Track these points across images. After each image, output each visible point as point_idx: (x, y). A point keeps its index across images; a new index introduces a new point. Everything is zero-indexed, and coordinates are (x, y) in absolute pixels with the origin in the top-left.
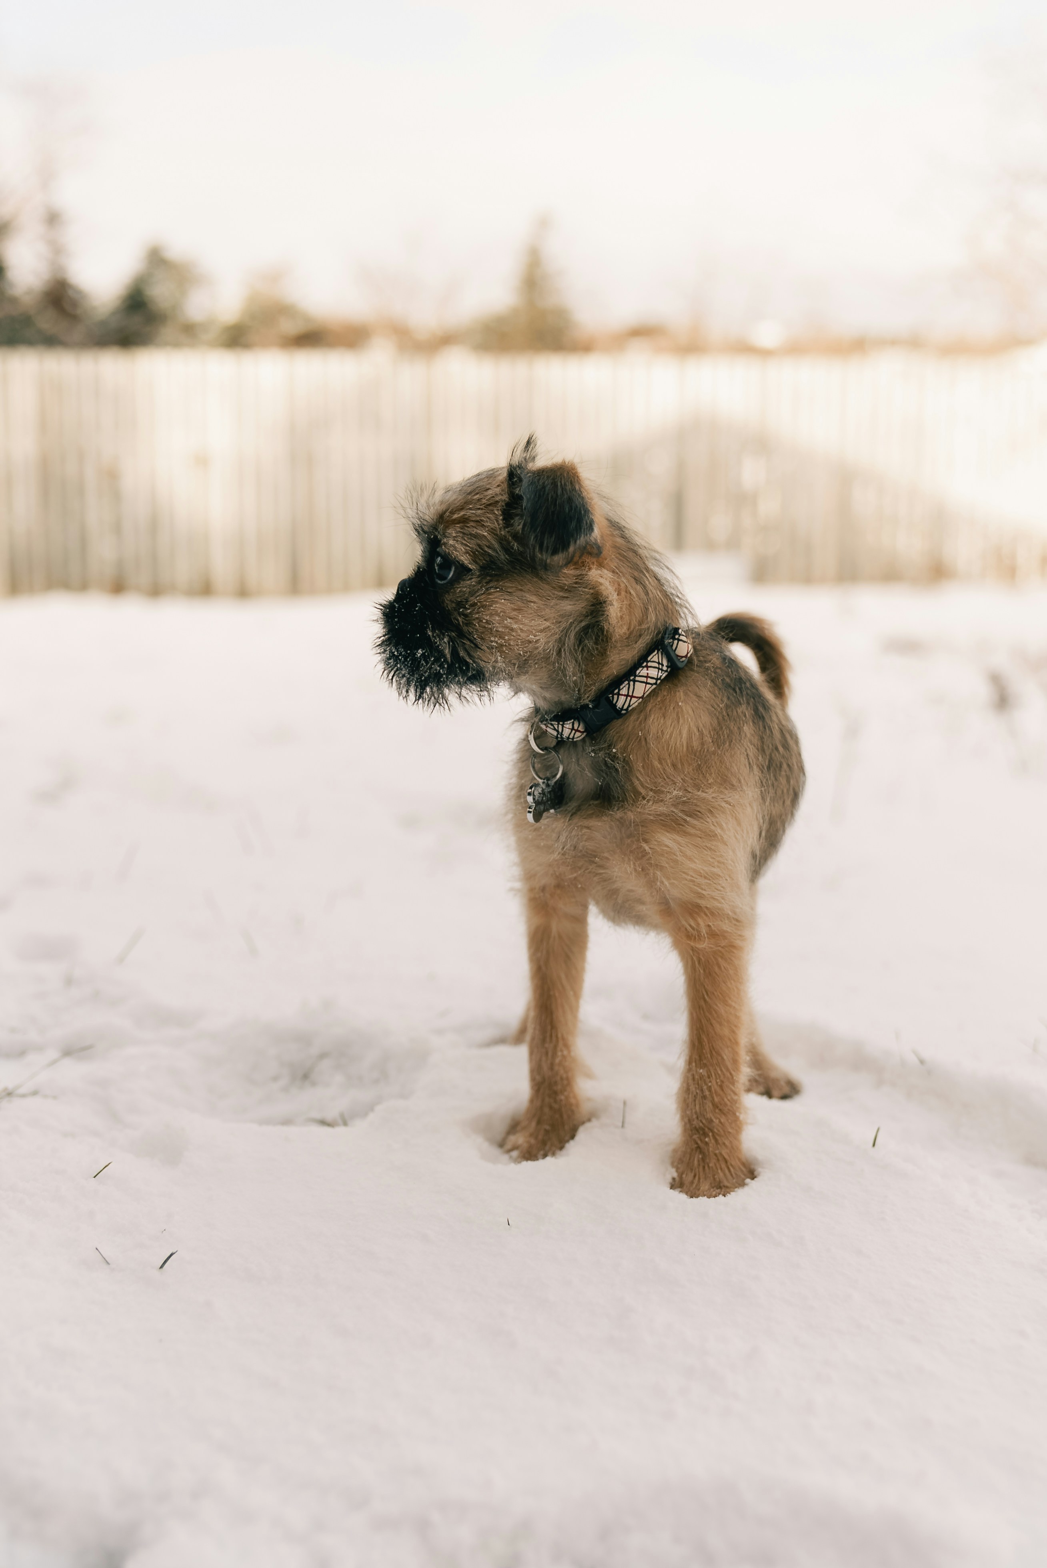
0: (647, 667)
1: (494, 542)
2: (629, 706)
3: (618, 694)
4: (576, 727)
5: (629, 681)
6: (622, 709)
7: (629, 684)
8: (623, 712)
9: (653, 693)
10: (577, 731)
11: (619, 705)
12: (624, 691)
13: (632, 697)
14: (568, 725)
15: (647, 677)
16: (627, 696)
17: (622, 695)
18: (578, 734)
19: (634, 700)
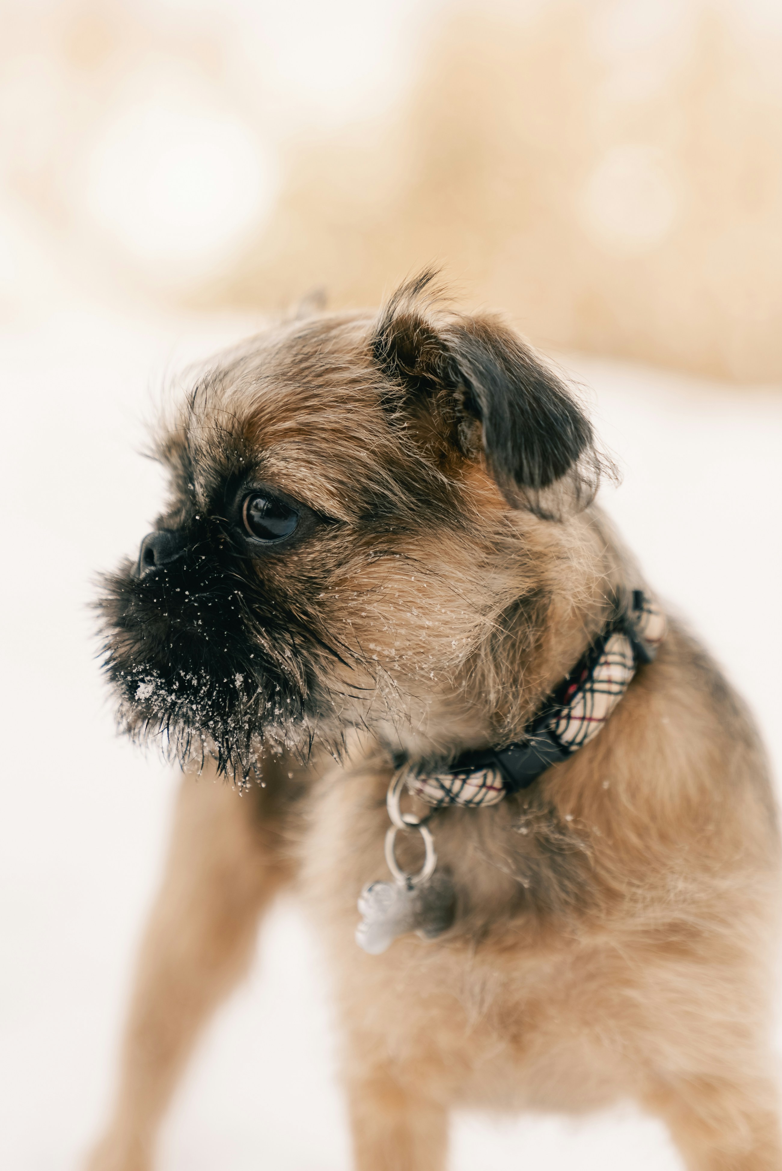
0: (607, 663)
1: (377, 468)
2: (585, 736)
3: (569, 717)
4: (489, 782)
5: (585, 691)
6: (572, 743)
7: (584, 698)
8: (574, 748)
9: (618, 710)
10: (491, 788)
11: (568, 737)
12: (578, 711)
13: (590, 719)
14: (476, 779)
15: (609, 681)
16: (583, 718)
17: (575, 718)
18: (492, 794)
19: (593, 725)
